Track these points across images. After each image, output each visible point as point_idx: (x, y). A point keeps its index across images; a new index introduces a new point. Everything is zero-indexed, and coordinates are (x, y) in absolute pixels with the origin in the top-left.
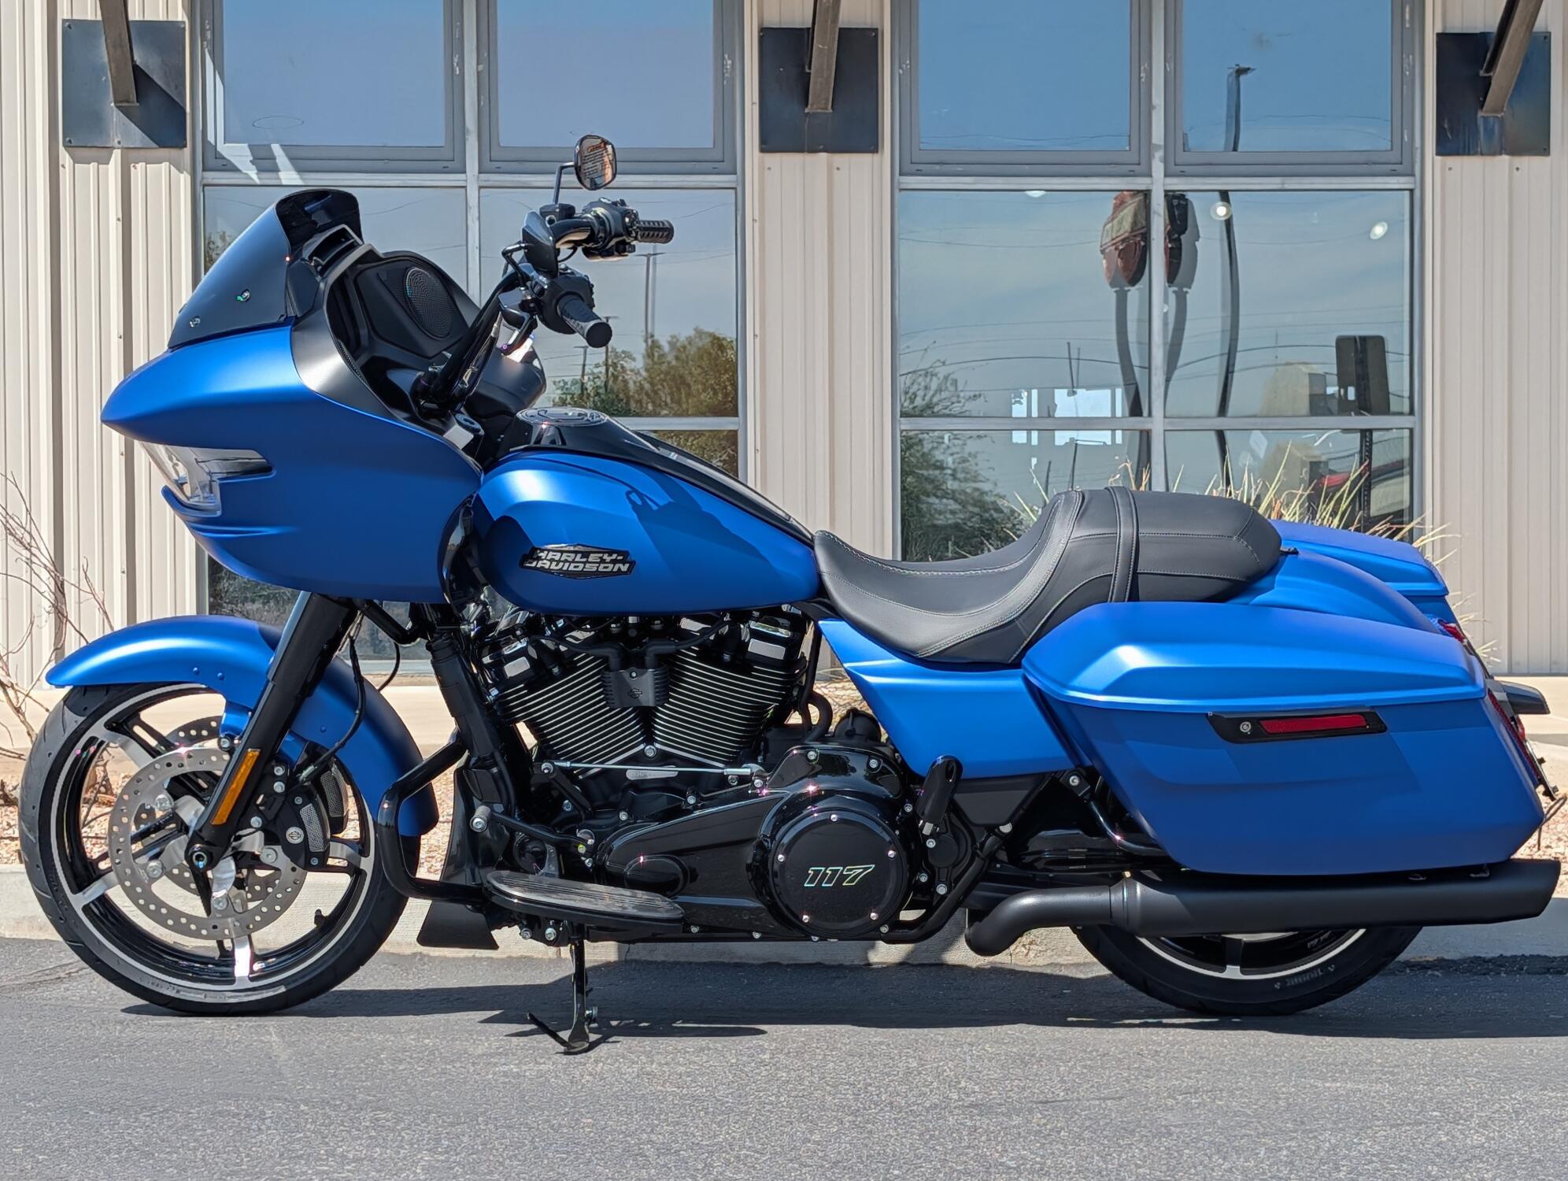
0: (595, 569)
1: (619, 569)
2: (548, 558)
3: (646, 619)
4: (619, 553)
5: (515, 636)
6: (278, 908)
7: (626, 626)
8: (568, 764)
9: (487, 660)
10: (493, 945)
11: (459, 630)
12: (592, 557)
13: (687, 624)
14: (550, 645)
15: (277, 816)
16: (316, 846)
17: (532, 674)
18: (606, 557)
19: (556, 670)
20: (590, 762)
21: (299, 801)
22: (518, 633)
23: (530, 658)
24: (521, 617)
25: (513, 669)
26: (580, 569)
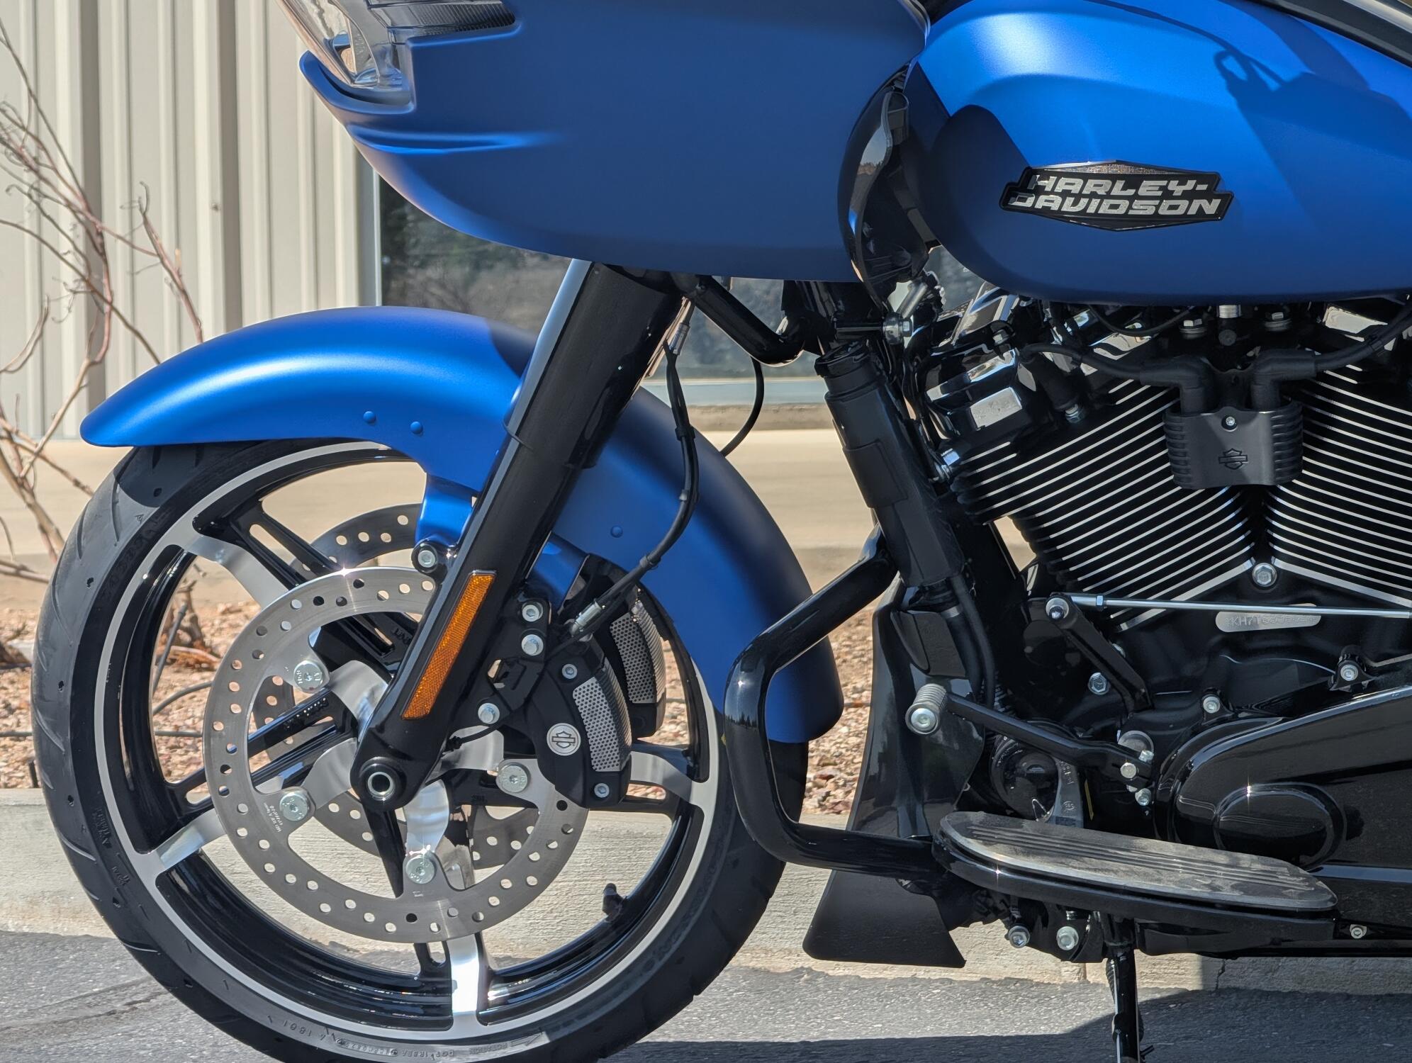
0: (1151, 211)
1: (1201, 209)
2: (1059, 189)
3: (1254, 312)
4: (1200, 178)
5: (991, 344)
6: (532, 880)
7: (1214, 324)
8: (1098, 601)
9: (935, 393)
10: (956, 960)
11: (881, 335)
12: (1147, 188)
13: (1337, 319)
14: (1063, 363)
15: (528, 700)
16: (605, 761)
17: (1027, 421)
18: (1173, 186)
19: (1073, 413)
20: (1143, 596)
21: (570, 672)
22: (998, 339)
23: (1021, 390)
24: (1004, 307)
25: (987, 413)
26: (1121, 211)
